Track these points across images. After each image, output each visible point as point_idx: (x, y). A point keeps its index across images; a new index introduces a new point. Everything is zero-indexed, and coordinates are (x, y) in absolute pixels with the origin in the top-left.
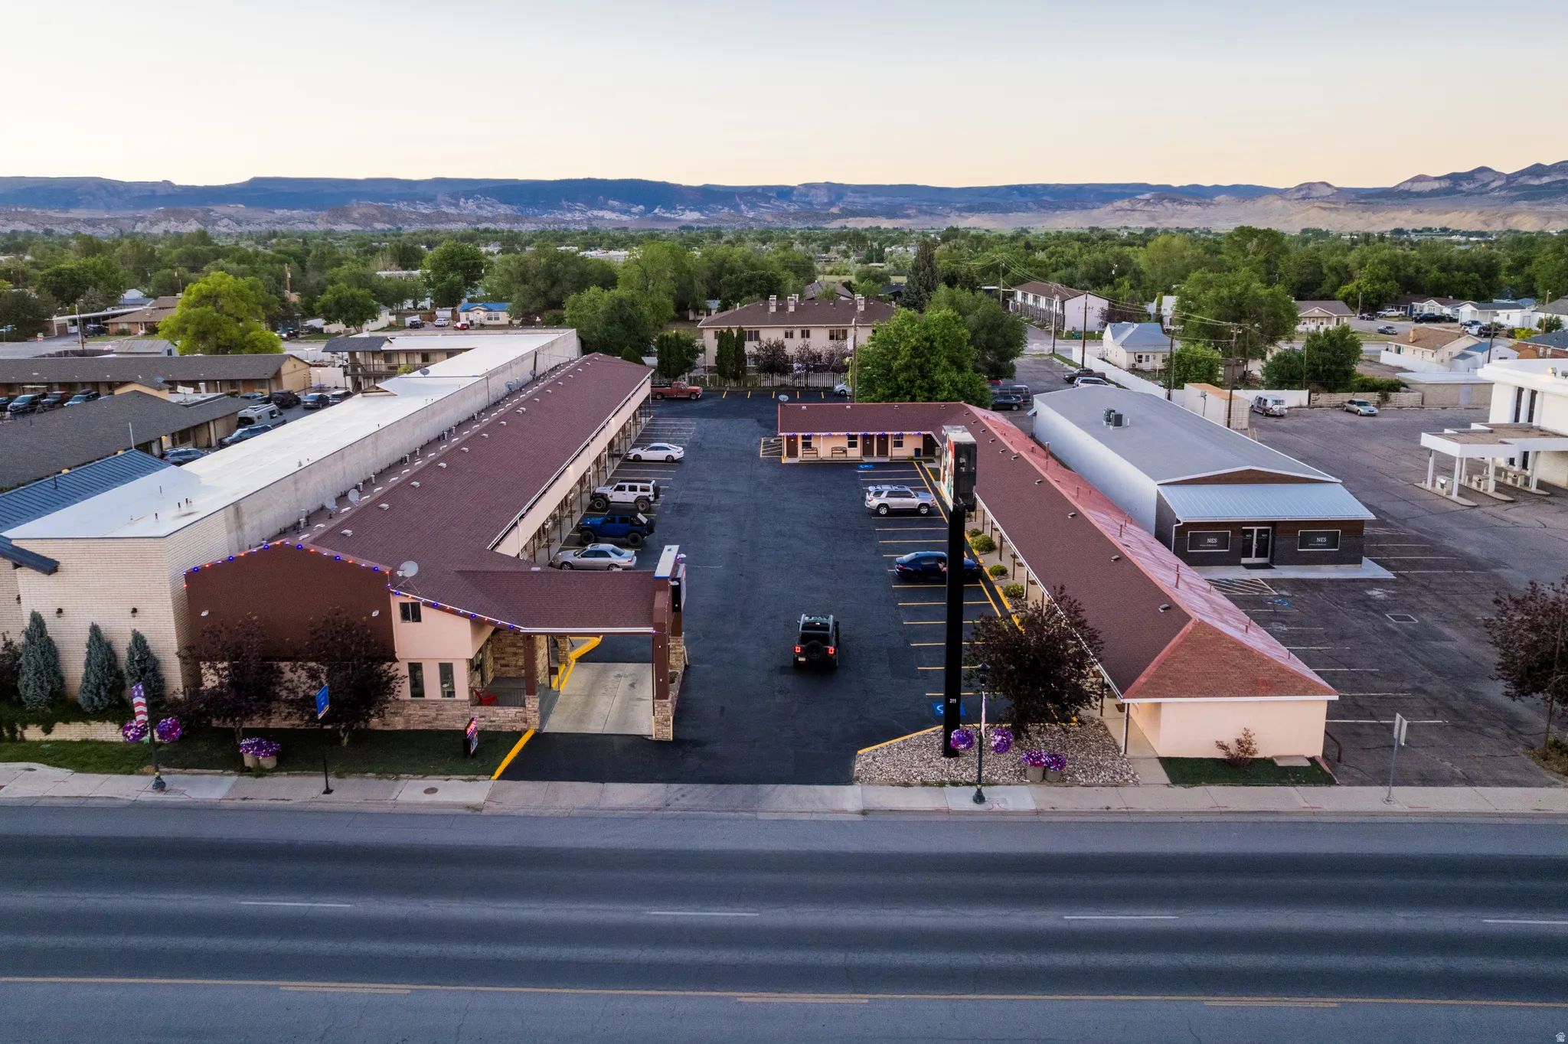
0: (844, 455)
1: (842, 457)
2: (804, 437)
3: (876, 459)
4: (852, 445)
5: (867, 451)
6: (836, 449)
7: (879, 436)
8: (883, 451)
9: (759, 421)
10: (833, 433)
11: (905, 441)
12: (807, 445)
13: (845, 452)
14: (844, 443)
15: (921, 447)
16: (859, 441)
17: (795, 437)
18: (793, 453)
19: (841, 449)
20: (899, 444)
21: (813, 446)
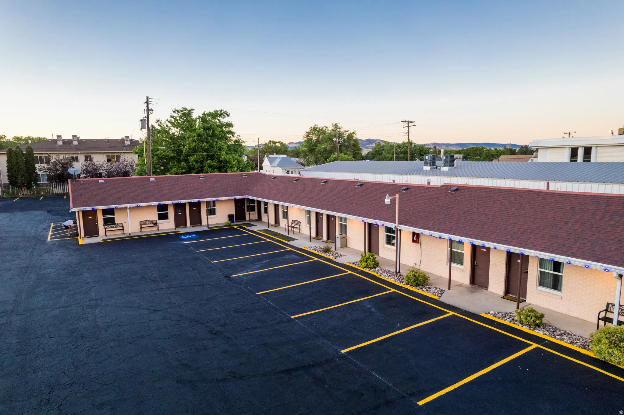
0: (155, 228)
1: (153, 231)
2: (105, 212)
3: (189, 228)
4: (163, 217)
5: (180, 222)
6: (145, 222)
7: (191, 204)
8: (196, 220)
9: (49, 212)
10: (141, 204)
11: (218, 208)
12: (110, 222)
13: (156, 224)
14: (153, 215)
15: (234, 213)
16: (171, 212)
17: (94, 212)
18: (92, 231)
19: (151, 222)
20: (212, 212)
21: (117, 221)
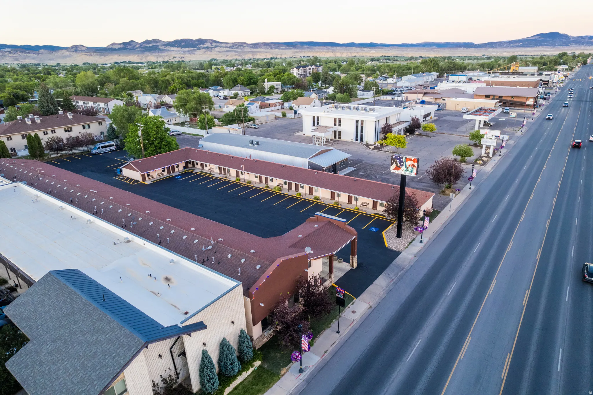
1: (161, 177)
2: (147, 173)
3: (171, 174)
4: (163, 171)
5: (169, 172)
7: (171, 166)
8: (174, 171)
10: (157, 169)
12: (149, 175)
13: (162, 174)
14: (161, 171)
15: (185, 166)
16: (166, 169)
17: (144, 174)
19: (160, 173)
20: (178, 167)
21: (151, 175)
